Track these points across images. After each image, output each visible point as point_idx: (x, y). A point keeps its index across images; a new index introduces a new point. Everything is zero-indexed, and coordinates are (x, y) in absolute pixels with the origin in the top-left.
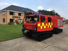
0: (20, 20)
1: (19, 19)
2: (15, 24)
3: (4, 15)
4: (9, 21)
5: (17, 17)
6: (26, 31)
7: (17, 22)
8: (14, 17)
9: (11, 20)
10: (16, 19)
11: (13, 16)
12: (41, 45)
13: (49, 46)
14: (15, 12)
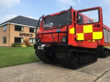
0: (32, 39)
1: (30, 39)
2: (24, 46)
3: (6, 30)
4: (12, 41)
5: (27, 35)
6: (43, 45)
7: (26, 43)
8: (23, 34)
9: (18, 40)
10: (25, 38)
11: (21, 32)
12: (80, 76)
13: (99, 77)
14: (23, 27)
